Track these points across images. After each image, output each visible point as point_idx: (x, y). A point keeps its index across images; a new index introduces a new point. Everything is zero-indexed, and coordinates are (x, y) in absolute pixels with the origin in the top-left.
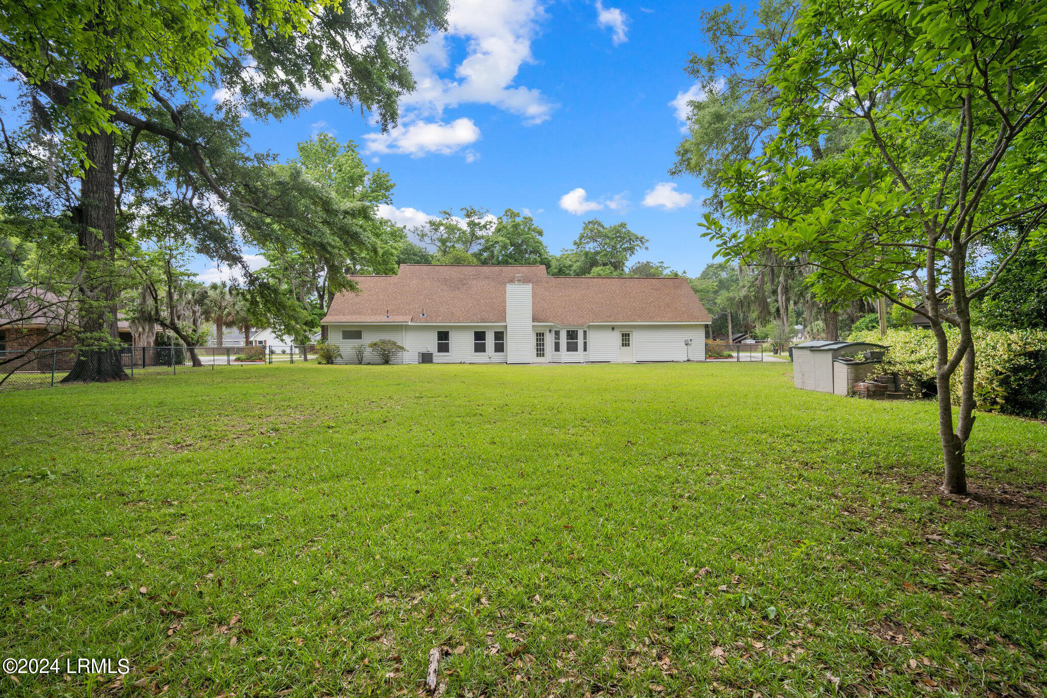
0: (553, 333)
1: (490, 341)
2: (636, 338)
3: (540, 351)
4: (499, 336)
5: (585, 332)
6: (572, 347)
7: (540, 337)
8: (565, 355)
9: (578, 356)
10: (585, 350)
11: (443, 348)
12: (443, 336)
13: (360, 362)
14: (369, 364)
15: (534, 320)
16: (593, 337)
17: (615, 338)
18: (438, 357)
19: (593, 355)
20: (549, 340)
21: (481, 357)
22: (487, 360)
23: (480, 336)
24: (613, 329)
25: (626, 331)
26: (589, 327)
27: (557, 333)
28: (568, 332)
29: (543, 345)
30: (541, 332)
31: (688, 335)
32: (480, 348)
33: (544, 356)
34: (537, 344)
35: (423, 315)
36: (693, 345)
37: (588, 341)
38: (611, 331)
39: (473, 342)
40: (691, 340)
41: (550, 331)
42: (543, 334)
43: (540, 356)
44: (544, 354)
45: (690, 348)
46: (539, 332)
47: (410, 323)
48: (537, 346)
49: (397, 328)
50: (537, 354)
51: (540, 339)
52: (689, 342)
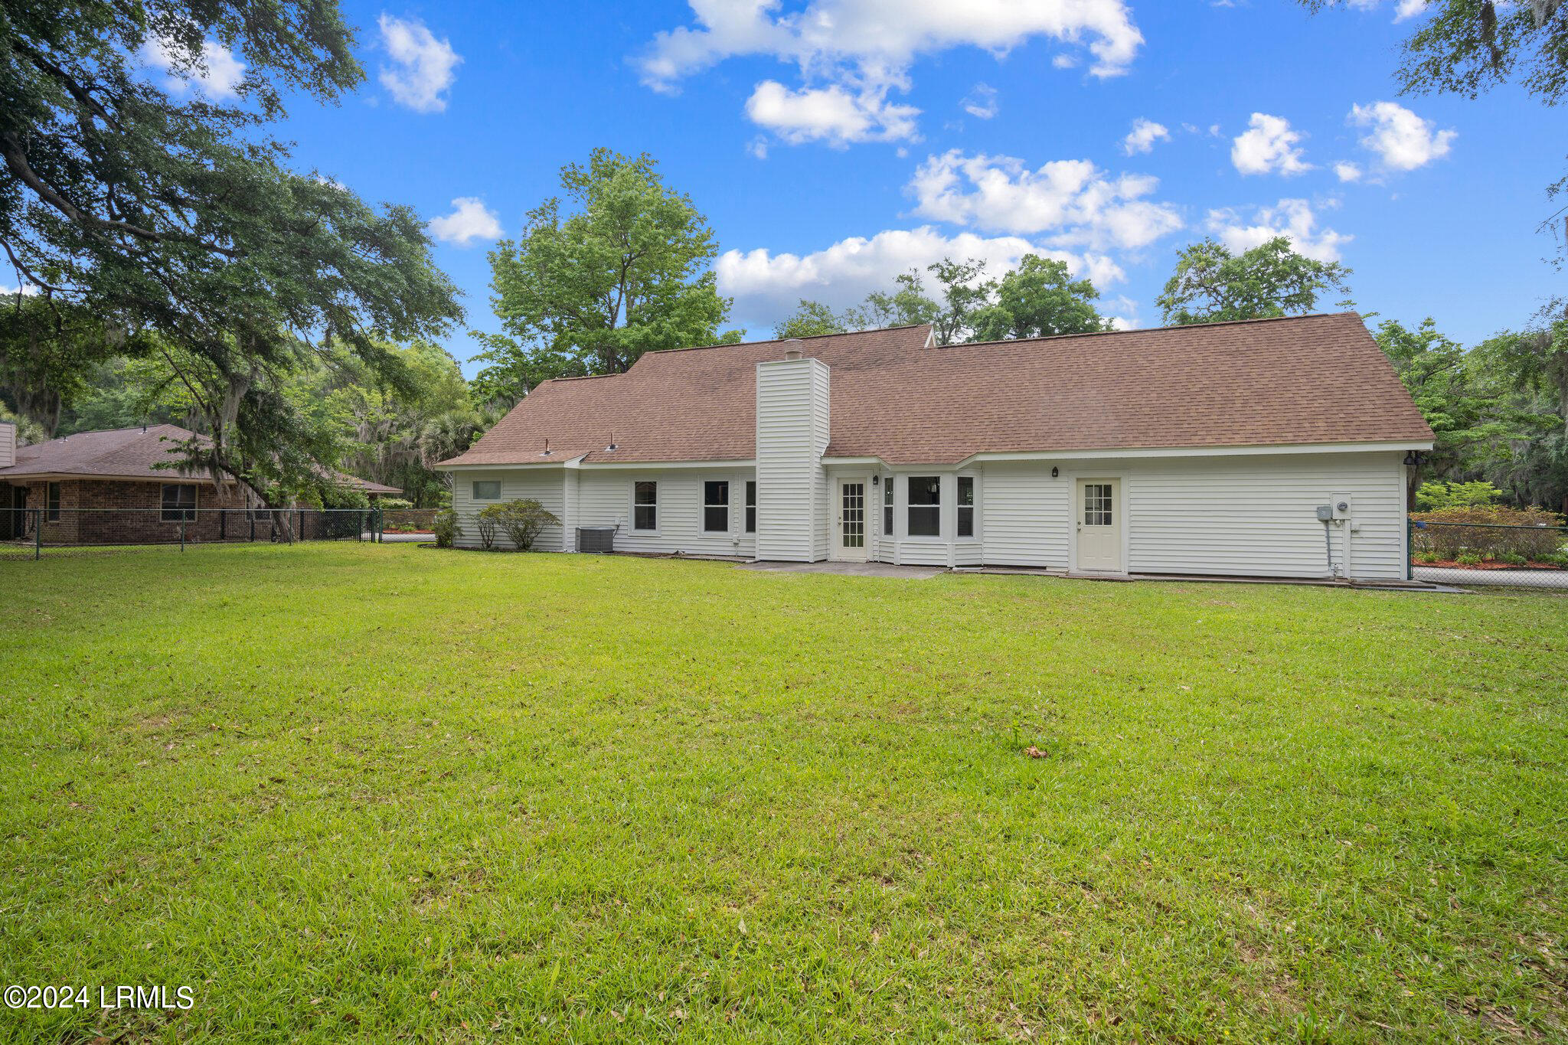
0: (882, 484)
1: (737, 505)
2: (1129, 497)
3: (853, 534)
6: (924, 523)
7: (853, 495)
8: (906, 546)
9: (945, 546)
10: (965, 529)
11: (646, 519)
12: (646, 493)
13: (487, 547)
14: (497, 550)
15: (831, 451)
16: (988, 497)
17: (1066, 499)
18: (629, 536)
19: (992, 545)
20: (873, 504)
21: (719, 543)
22: (728, 550)
23: (716, 493)
24: (1055, 472)
25: (1101, 478)
26: (983, 467)
27: (889, 484)
28: (913, 483)
29: (861, 517)
30: (856, 482)
31: (1330, 489)
32: (716, 521)
33: (861, 544)
34: (846, 513)
35: (612, 447)
36: (1356, 524)
37: (975, 506)
38: (1049, 478)
39: (703, 506)
40: (1343, 508)
41: (876, 479)
42: (861, 487)
43: (853, 545)
44: (861, 538)
45: (1340, 536)
46: (849, 483)
47: (574, 464)
48: (846, 518)
49: (554, 475)
50: (846, 538)
51: (853, 500)
52: (1337, 515)
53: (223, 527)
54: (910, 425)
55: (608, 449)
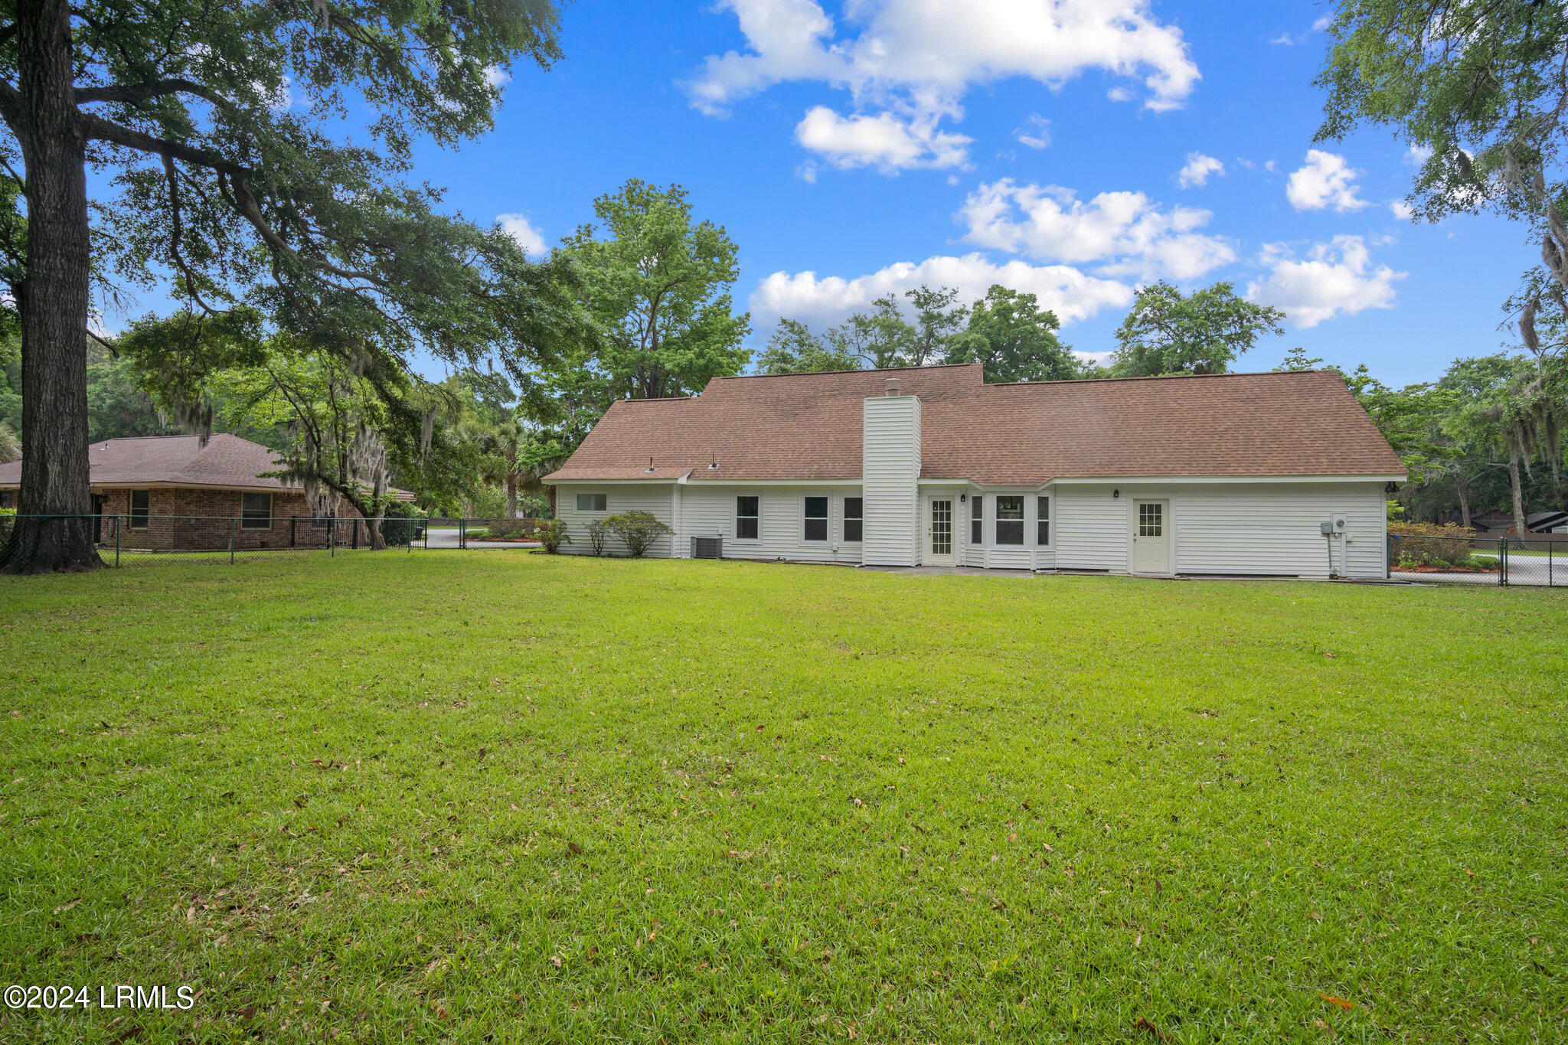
0: (970, 502)
1: (836, 518)
2: (1177, 516)
3: (942, 541)
4: (854, 507)
5: (1043, 503)
6: (1010, 534)
7: (942, 510)
8: (993, 553)
9: (1028, 553)
10: (1043, 539)
11: (748, 529)
12: (748, 506)
13: (598, 553)
14: (610, 556)
15: (925, 473)
16: (1062, 513)
17: (1124, 515)
18: (733, 544)
19: (1065, 550)
20: (961, 518)
21: (817, 550)
22: (828, 556)
23: (816, 507)
24: (1116, 494)
25: (1151, 499)
26: (1056, 489)
27: (977, 503)
28: (1000, 500)
29: (948, 529)
30: (945, 499)
31: (1331, 510)
32: (815, 531)
33: (948, 551)
34: (935, 525)
35: (714, 466)
36: (1350, 536)
37: (1050, 520)
38: (1112, 498)
39: (803, 518)
40: (1340, 524)
41: (963, 497)
42: (948, 504)
43: (942, 552)
44: (949, 547)
45: (1338, 545)
46: (938, 500)
47: (683, 481)
48: (935, 529)
49: (663, 490)
50: (935, 547)
51: (941, 514)
52: (1336, 529)
53: (293, 535)
54: (989, 453)
55: (710, 467)
